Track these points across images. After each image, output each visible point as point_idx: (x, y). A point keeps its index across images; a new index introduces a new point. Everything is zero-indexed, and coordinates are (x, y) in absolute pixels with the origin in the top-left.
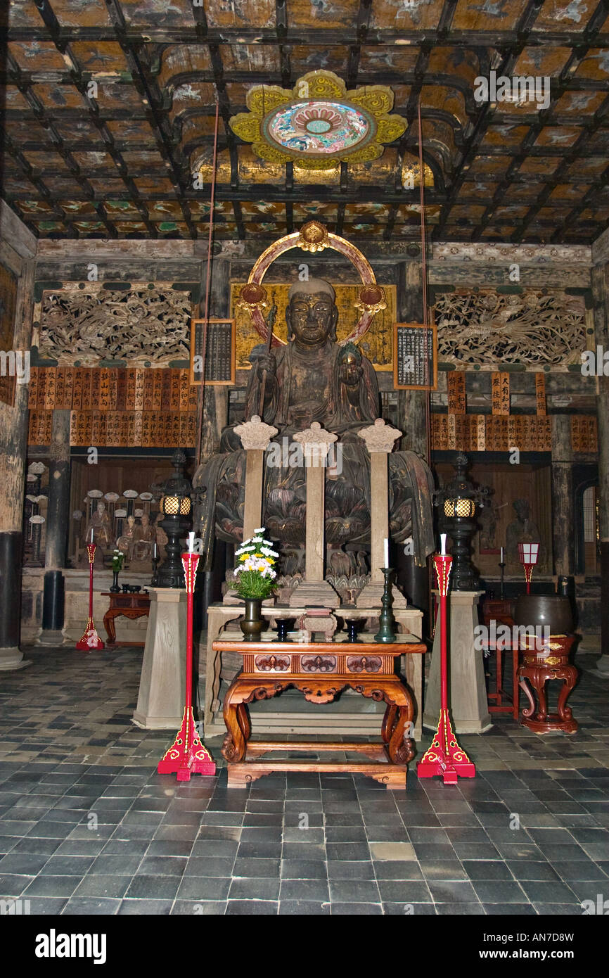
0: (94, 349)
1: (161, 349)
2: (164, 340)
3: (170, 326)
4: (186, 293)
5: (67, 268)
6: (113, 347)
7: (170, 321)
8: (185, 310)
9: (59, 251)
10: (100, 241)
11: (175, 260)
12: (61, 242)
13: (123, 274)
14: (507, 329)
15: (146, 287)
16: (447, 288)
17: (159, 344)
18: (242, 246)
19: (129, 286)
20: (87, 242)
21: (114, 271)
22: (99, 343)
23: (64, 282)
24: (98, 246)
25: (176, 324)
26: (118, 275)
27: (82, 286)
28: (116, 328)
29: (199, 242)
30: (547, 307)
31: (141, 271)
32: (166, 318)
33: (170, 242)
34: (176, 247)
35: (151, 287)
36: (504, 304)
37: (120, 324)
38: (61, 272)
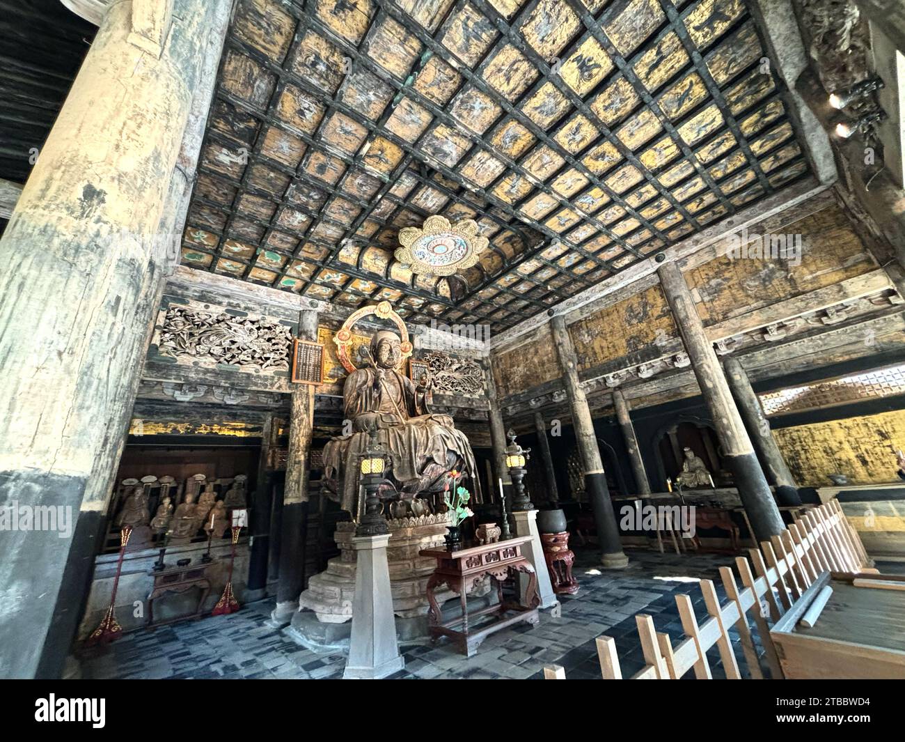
0: (212, 354)
1: (268, 362)
2: (272, 356)
3: (276, 347)
4: (289, 328)
5: (195, 291)
6: (228, 356)
7: (274, 344)
8: (286, 338)
9: (195, 278)
10: (231, 279)
11: (284, 305)
12: (198, 272)
13: (243, 306)
14: (456, 375)
15: (259, 317)
16: (429, 351)
17: (267, 359)
18: (331, 306)
19: (246, 315)
20: (221, 277)
21: (235, 302)
22: (217, 350)
23: (191, 301)
24: (229, 282)
25: (280, 347)
26: (238, 305)
27: (207, 307)
28: (233, 342)
29: (303, 298)
30: (468, 367)
31: (256, 307)
32: (273, 341)
33: (284, 293)
34: (288, 297)
35: (263, 319)
36: (452, 363)
37: (236, 339)
38: (190, 293)
